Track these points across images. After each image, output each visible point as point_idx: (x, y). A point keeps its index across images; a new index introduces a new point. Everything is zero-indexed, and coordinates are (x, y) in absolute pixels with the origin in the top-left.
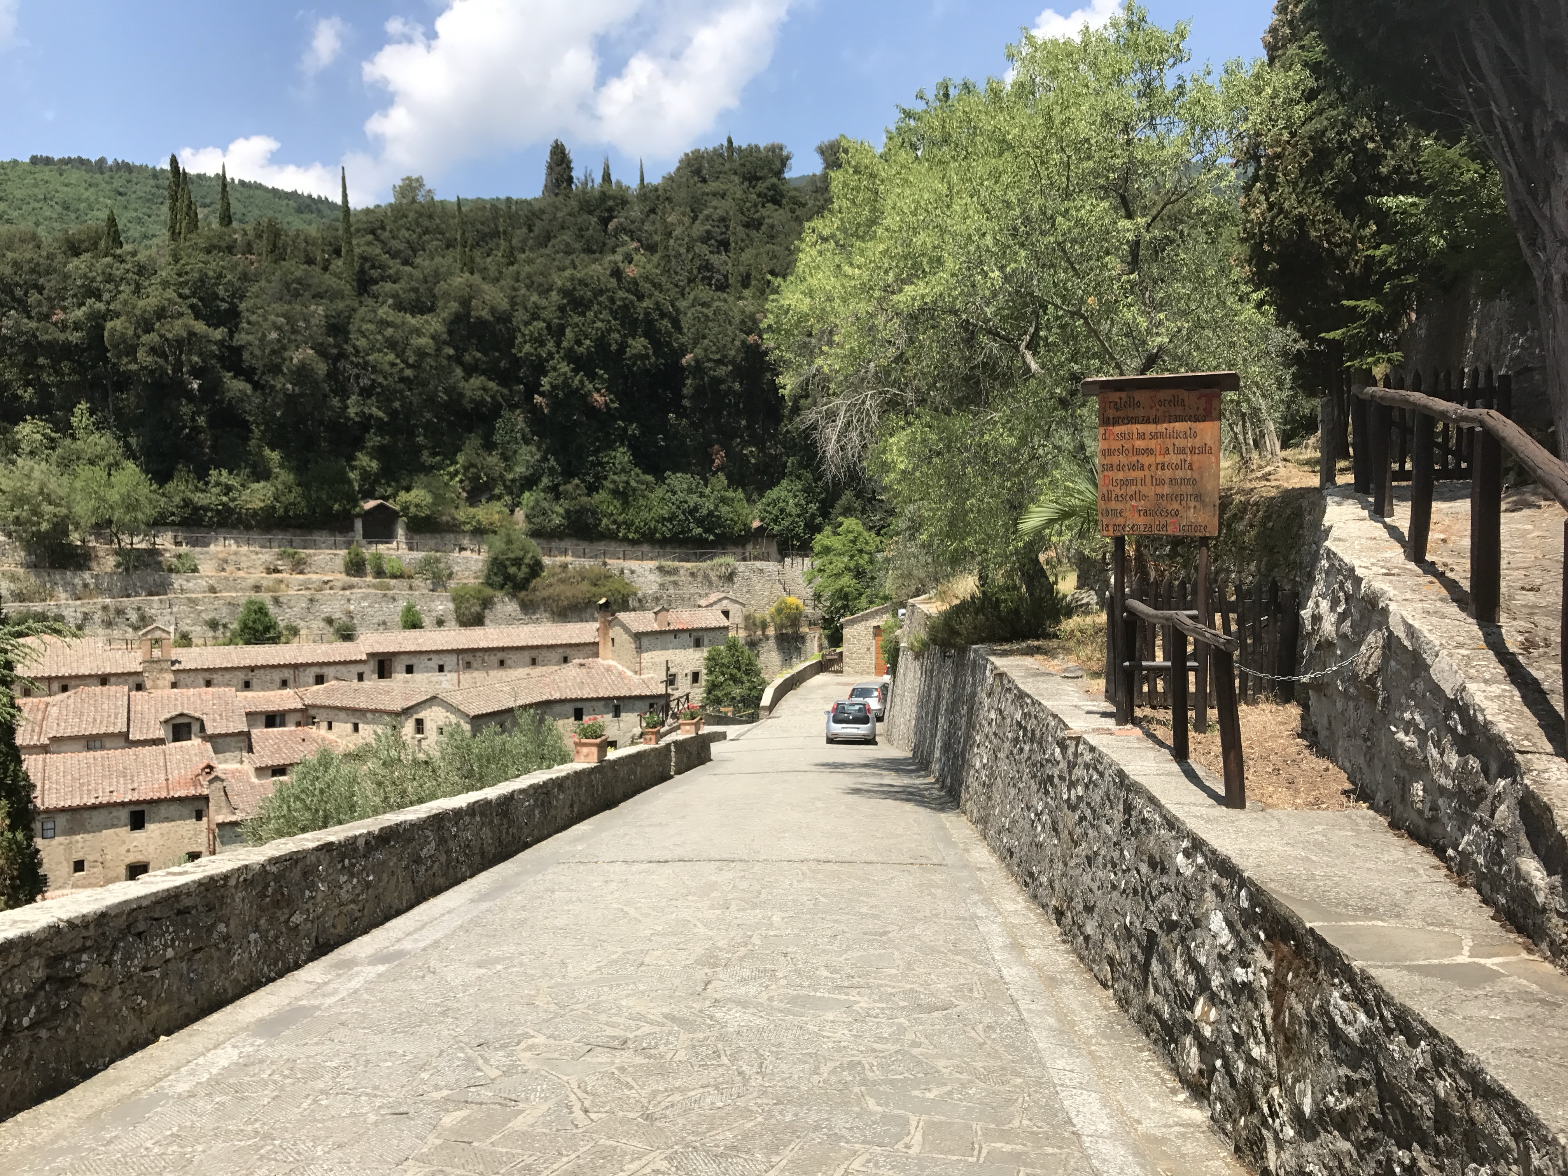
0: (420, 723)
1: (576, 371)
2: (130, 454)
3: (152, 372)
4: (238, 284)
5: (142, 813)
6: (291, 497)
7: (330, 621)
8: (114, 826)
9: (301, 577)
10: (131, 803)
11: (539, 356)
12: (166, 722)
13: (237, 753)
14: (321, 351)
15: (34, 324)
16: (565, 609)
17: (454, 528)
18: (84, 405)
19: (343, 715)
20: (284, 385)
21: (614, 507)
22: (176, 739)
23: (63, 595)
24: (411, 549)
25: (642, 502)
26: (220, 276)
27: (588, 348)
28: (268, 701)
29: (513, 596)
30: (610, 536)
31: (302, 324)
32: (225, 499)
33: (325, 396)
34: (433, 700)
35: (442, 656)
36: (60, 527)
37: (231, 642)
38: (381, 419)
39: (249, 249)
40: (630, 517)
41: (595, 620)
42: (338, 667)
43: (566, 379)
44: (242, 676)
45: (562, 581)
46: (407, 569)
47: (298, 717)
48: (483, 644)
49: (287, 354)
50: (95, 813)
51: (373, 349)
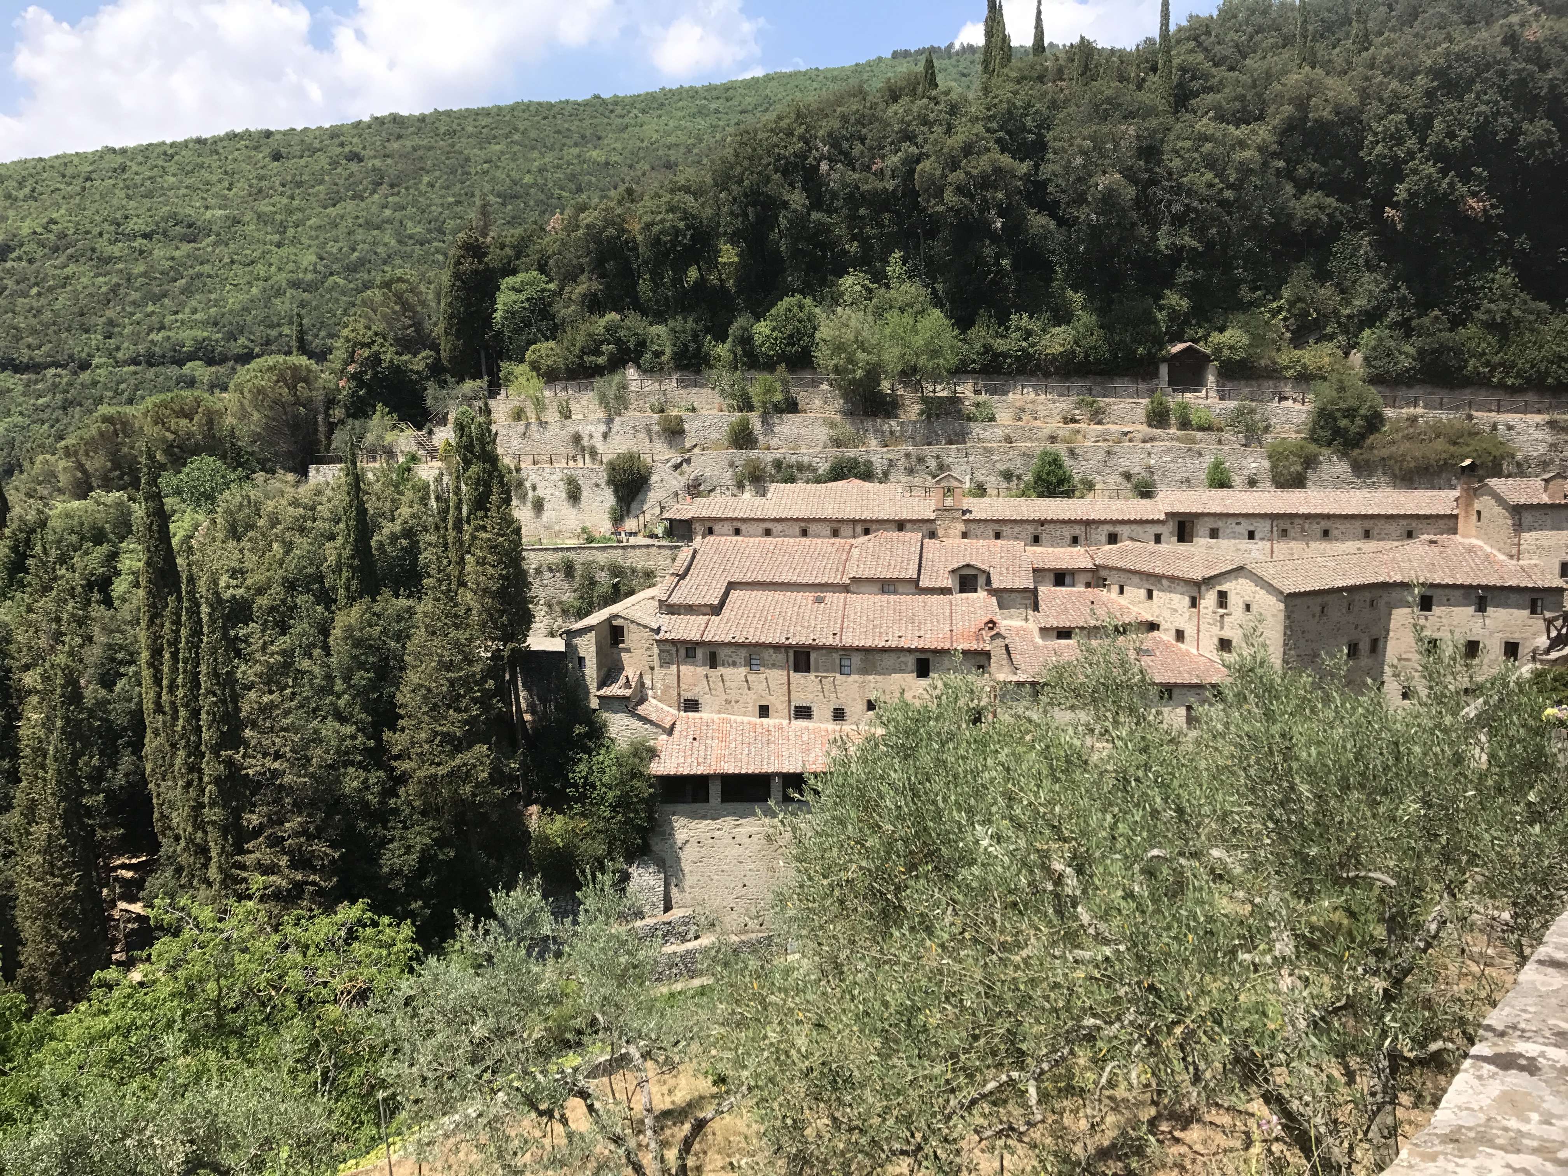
0: (1223, 597)
1: (1444, 172)
2: (937, 302)
3: (958, 212)
4: (1045, 112)
5: (927, 661)
6: (1093, 340)
7: (1127, 476)
8: (902, 671)
9: (1099, 427)
10: (916, 650)
11: (1395, 158)
12: (953, 571)
13: (1023, 610)
14: (1130, 175)
15: (857, 176)
16: (1411, 471)
17: (1274, 374)
18: (897, 254)
19: (1136, 579)
20: (1088, 215)
21: (1487, 344)
22: (962, 591)
23: (874, 442)
24: (1222, 398)
25: (1527, 336)
26: (1029, 105)
27: (1463, 141)
28: (1057, 558)
29: (1344, 455)
30: (1481, 382)
31: (1109, 146)
32: (1024, 344)
33: (1133, 225)
34: (1239, 571)
35: (1254, 521)
36: (873, 373)
37: (1023, 494)
38: (1195, 249)
39: (1060, 74)
40: (1509, 357)
41: (1452, 487)
42: (1134, 527)
43: (1431, 182)
44: (1031, 529)
45: (1409, 438)
46: (1216, 421)
47: (1088, 577)
48: (1303, 510)
49: (1092, 181)
50: (885, 656)
51: (1186, 170)
